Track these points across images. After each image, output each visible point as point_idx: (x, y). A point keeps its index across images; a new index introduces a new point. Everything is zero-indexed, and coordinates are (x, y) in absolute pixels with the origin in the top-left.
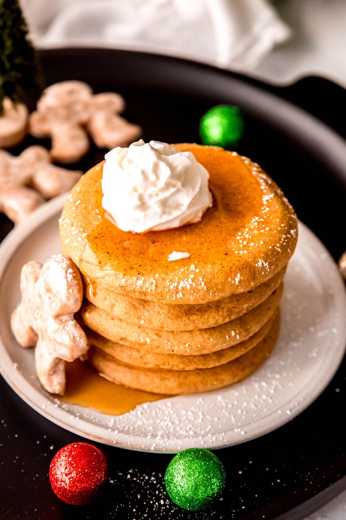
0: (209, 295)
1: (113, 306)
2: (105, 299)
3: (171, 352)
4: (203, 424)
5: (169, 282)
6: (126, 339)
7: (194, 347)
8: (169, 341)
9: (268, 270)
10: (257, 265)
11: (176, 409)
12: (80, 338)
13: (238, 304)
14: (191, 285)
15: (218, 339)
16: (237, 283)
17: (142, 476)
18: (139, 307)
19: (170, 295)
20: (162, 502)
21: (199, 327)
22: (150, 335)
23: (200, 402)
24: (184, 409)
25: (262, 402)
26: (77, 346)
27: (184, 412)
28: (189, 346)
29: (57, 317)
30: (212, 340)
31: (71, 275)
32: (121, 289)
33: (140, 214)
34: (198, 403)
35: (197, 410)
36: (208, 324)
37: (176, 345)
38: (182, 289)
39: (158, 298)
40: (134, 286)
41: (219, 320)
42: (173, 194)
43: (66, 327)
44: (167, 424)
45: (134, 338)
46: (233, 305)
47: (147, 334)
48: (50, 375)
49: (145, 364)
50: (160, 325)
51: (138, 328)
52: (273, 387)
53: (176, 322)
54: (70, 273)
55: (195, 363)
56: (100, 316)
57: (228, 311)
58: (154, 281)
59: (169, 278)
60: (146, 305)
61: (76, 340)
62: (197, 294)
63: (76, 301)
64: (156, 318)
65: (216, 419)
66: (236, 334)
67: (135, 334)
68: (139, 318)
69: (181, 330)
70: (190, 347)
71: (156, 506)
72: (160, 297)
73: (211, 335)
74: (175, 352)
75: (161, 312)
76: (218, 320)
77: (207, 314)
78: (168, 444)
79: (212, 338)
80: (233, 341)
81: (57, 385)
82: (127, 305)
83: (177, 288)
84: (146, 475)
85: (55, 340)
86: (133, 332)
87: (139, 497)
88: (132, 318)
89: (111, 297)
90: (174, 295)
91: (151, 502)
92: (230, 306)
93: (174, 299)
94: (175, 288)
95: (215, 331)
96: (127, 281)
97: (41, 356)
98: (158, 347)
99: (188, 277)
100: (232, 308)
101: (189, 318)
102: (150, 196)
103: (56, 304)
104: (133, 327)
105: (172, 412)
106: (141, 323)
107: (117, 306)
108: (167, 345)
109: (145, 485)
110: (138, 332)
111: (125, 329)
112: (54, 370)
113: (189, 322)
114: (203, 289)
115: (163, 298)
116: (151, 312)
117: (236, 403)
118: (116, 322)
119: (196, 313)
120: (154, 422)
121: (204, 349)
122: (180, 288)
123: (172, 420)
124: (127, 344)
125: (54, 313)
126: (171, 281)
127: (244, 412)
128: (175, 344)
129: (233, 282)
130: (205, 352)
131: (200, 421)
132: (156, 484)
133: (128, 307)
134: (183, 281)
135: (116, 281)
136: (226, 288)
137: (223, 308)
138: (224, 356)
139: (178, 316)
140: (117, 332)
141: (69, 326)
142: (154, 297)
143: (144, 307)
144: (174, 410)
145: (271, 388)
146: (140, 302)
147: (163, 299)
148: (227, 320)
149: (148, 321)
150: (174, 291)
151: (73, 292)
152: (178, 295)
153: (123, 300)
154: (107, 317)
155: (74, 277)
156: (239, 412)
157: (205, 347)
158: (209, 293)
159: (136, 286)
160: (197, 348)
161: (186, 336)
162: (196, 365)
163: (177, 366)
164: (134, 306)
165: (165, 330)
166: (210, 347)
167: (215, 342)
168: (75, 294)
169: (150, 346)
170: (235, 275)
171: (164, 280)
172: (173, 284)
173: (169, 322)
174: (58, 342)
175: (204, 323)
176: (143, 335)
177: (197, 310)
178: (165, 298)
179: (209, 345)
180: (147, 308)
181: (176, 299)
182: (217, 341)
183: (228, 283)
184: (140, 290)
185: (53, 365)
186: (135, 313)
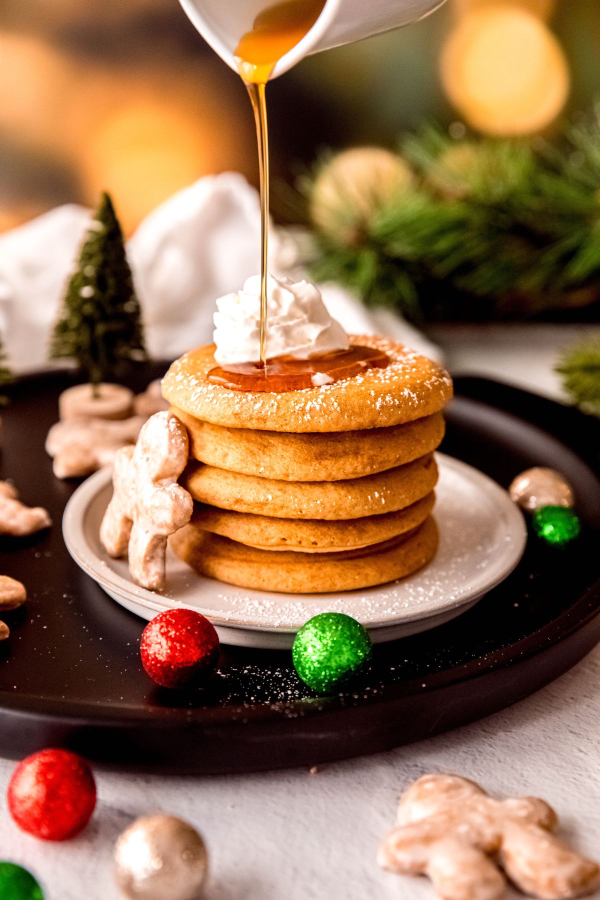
0: (344, 418)
1: (226, 455)
2: (216, 449)
3: (299, 513)
5: (294, 403)
6: (242, 500)
7: (328, 505)
8: (297, 497)
9: (417, 402)
10: (402, 393)
12: (184, 497)
13: (382, 452)
14: (321, 405)
15: (357, 499)
16: (378, 408)
17: (264, 671)
18: (258, 452)
19: (295, 418)
21: (333, 475)
22: (272, 491)
23: (338, 603)
26: (181, 506)
28: (322, 503)
29: (157, 480)
30: (350, 497)
31: (174, 425)
32: (235, 417)
34: (336, 603)
36: (344, 471)
37: (305, 502)
38: (310, 411)
39: (281, 423)
40: (251, 410)
41: (358, 468)
42: (298, 325)
43: (167, 489)
45: (252, 496)
46: (376, 452)
47: (268, 490)
48: (146, 562)
49: (267, 539)
50: (284, 471)
51: (257, 485)
53: (304, 467)
54: (173, 423)
55: (330, 536)
56: (210, 478)
57: (369, 459)
58: (276, 403)
59: (294, 400)
60: (266, 450)
61: (179, 499)
62: (328, 416)
63: (179, 455)
64: (279, 463)
66: (380, 496)
67: (253, 491)
68: (258, 466)
69: (310, 479)
70: (323, 505)
72: (282, 422)
73: (349, 492)
74: (304, 512)
75: (285, 456)
76: (356, 467)
77: (342, 459)
79: (350, 495)
80: (377, 505)
81: (155, 575)
82: (243, 450)
83: (303, 409)
84: (269, 670)
85: (153, 506)
86: (251, 489)
87: (259, 688)
88: (249, 466)
89: (223, 446)
90: (300, 417)
91: (275, 692)
92: (371, 452)
93: (300, 422)
94: (301, 409)
95: (353, 489)
96: (242, 406)
97: (136, 542)
98: (282, 507)
99: (317, 398)
100: (373, 455)
101: (320, 463)
103: (156, 464)
104: (251, 483)
106: (260, 471)
107: (230, 454)
108: (293, 501)
109: (267, 678)
110: (257, 489)
111: (241, 487)
112: (150, 555)
113: (321, 467)
114: (336, 410)
115: (287, 422)
116: (273, 456)
118: (230, 480)
119: (328, 457)
121: (340, 509)
122: (308, 408)
124: (243, 509)
125: (153, 475)
126: (296, 402)
128: (303, 501)
129: (373, 406)
130: (344, 516)
132: (282, 678)
133: (244, 453)
134: (311, 402)
135: (229, 409)
136: (365, 413)
137: (362, 455)
138: (367, 531)
139: (306, 459)
140: (231, 492)
141: (171, 488)
142: (275, 422)
143: (264, 453)
145: (429, 592)
146: (260, 448)
147: (287, 424)
148: (368, 471)
149: (269, 469)
150: (300, 412)
151: (176, 443)
152: (305, 416)
153: (238, 446)
154: (219, 477)
157: (342, 507)
158: (343, 416)
159: (253, 411)
160: (332, 506)
161: (317, 491)
162: (332, 540)
163: (307, 539)
164: (251, 452)
165: (291, 478)
166: (348, 508)
167: (354, 501)
168: (178, 446)
169: (271, 506)
170: (376, 398)
171: (287, 401)
172: (299, 405)
173: (295, 466)
174: (156, 508)
175: (339, 470)
176: (263, 491)
177: (331, 455)
178: (289, 422)
179: (347, 505)
180: (268, 453)
181: (303, 423)
182: (356, 500)
183: (366, 407)
184: (259, 415)
185: (150, 548)
186: (252, 459)
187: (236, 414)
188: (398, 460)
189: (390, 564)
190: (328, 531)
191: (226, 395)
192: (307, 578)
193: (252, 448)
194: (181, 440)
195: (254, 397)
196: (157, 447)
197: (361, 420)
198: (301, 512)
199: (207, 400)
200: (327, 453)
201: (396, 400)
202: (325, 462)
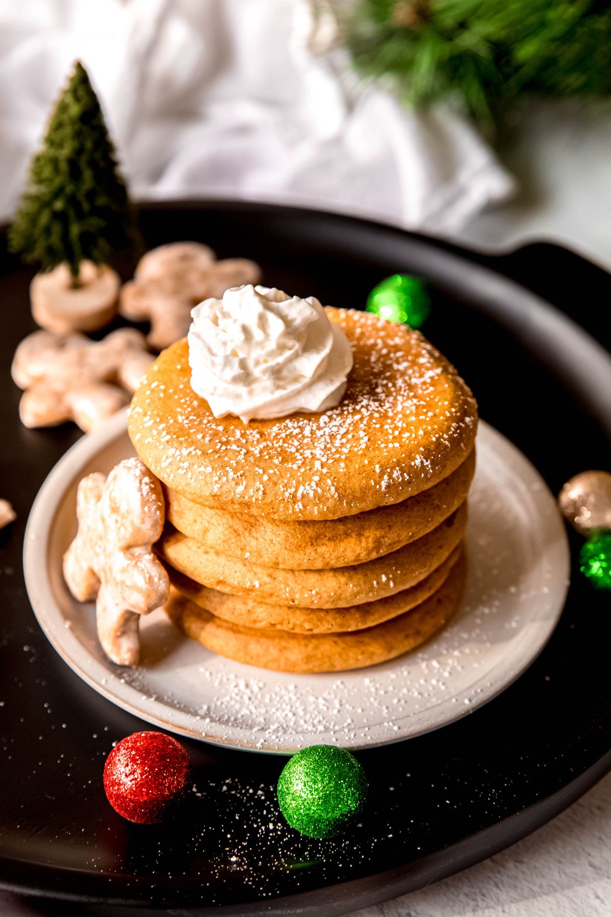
0: (343, 506)
1: (206, 531)
2: (195, 521)
3: (291, 603)
4: (339, 716)
5: (283, 487)
6: (225, 582)
7: (325, 596)
8: (288, 586)
9: (431, 471)
10: (413, 463)
11: (301, 695)
12: (160, 579)
13: (391, 532)
14: (315, 491)
15: (360, 586)
16: (383, 489)
17: (245, 788)
18: (243, 533)
19: (285, 506)
20: (271, 826)
21: (331, 565)
22: (260, 575)
23: (338, 687)
24: (313, 695)
25: (430, 688)
26: (155, 590)
27: (312, 699)
28: (317, 593)
29: (128, 548)
30: (351, 586)
31: (147, 487)
32: (214, 499)
33: (241, 389)
34: (334, 687)
35: (333, 696)
36: (344, 560)
37: (298, 592)
38: (303, 498)
39: (268, 511)
40: (232, 494)
41: (361, 555)
42: (290, 360)
43: (139, 564)
44: (286, 715)
45: (237, 580)
46: (383, 533)
47: (255, 574)
48: (118, 637)
49: (255, 622)
50: (274, 560)
51: (243, 566)
52: (448, 669)
53: (297, 556)
54: (146, 484)
55: (328, 622)
56: (189, 548)
57: (375, 542)
58: (261, 486)
59: (283, 482)
60: (253, 529)
62: (324, 505)
63: (155, 524)
64: (267, 549)
65: (360, 711)
66: (388, 579)
67: (238, 574)
68: (242, 549)
69: (304, 567)
70: (319, 596)
71: (262, 831)
72: (270, 510)
73: (351, 578)
74: (296, 602)
75: (274, 541)
76: (359, 554)
77: (343, 545)
78: (282, 740)
79: (352, 583)
80: (384, 589)
82: (226, 529)
83: (294, 496)
84: (251, 787)
85: (123, 583)
86: (236, 572)
87: (237, 818)
88: (233, 549)
89: (203, 519)
90: (291, 507)
91: (255, 826)
93: (290, 512)
94: (291, 496)
95: (356, 574)
96: (221, 487)
97: (105, 610)
98: (271, 595)
99: (311, 480)
100: (380, 537)
101: (316, 550)
102: (257, 363)
103: (126, 529)
104: (236, 563)
105: (294, 698)
106: (246, 557)
107: (211, 531)
108: (284, 591)
109: (248, 801)
110: (242, 572)
111: (224, 566)
112: (122, 630)
113: (317, 556)
114: (333, 496)
115: (275, 510)
116: (261, 540)
117: (391, 688)
118: (212, 556)
119: (327, 543)
120: (267, 711)
121: (339, 599)
122: (299, 495)
123: (294, 709)
124: (227, 590)
125: (123, 543)
126: (285, 486)
127: (403, 702)
128: (296, 591)
129: (378, 486)
130: (342, 604)
131: (335, 712)
132: (265, 801)
133: (227, 532)
134: (304, 486)
135: (206, 488)
136: (368, 496)
137: (367, 538)
138: (372, 614)
139: (300, 546)
140: (212, 572)
141: (144, 562)
142: (261, 509)
143: (250, 533)
144: (298, 695)
145: (444, 670)
146: (246, 526)
147: (274, 513)
148: (374, 556)
149: (256, 554)
150: (290, 500)
151: (150, 511)
152: (297, 505)
153: (221, 523)
154: (199, 550)
155: (151, 489)
156: (395, 701)
157: (341, 597)
158: (342, 504)
159: (235, 495)
160: (330, 596)
161: (313, 578)
162: (330, 626)
163: (302, 626)
164: (235, 531)
165: (281, 566)
166: (349, 598)
167: (356, 589)
168: (152, 514)
169: (259, 593)
170: (381, 477)
171: (275, 484)
172: (289, 491)
173: (286, 554)
174: (127, 586)
175: (338, 558)
176: (250, 575)
177: (329, 539)
178: (277, 511)
179: (348, 594)
180: (255, 535)
181: (294, 513)
182: (359, 588)
183: (370, 489)
184: (241, 499)
185: (122, 622)
186: (237, 541)
187: (215, 496)
188: (411, 537)
189: (401, 636)
190: (325, 616)
191: (202, 469)
192: (302, 659)
193: (237, 527)
194: (155, 507)
195: (235, 476)
196: (128, 512)
197: (362, 506)
198: (293, 602)
199: (181, 472)
200: (325, 536)
201: (405, 474)
202: (322, 549)
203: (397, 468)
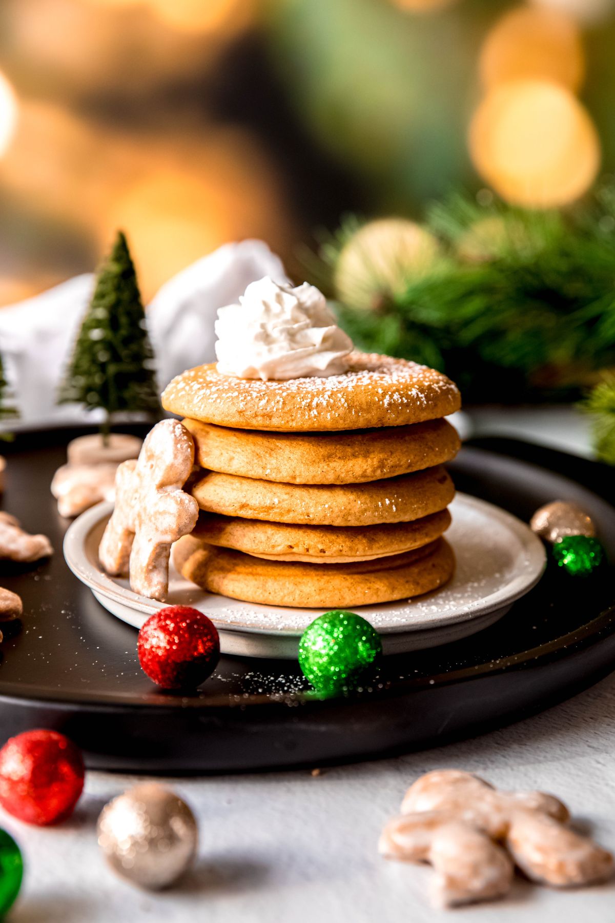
0: (352, 414)
1: (232, 459)
2: (222, 454)
3: (306, 517)
6: (248, 505)
7: (336, 510)
8: (304, 501)
9: (425, 403)
10: (410, 393)
13: (393, 457)
14: (328, 402)
16: (386, 405)
18: (264, 455)
19: (302, 413)
21: (342, 478)
22: (279, 494)
26: (186, 510)
28: (330, 507)
29: (162, 486)
30: (359, 502)
31: (180, 430)
33: (262, 347)
36: (353, 473)
37: (312, 506)
38: (317, 406)
40: (256, 407)
41: (368, 471)
43: (171, 495)
45: (258, 500)
46: (386, 456)
47: (275, 493)
48: (149, 571)
49: (273, 547)
50: (291, 473)
51: (262, 487)
53: (311, 469)
55: (339, 544)
56: (216, 485)
57: (379, 462)
58: (281, 399)
60: (273, 452)
62: (335, 412)
63: (185, 460)
64: (285, 465)
66: (391, 504)
67: (259, 495)
68: (264, 468)
70: (331, 510)
72: (288, 418)
73: (358, 497)
74: (311, 516)
75: (292, 457)
76: (366, 470)
79: (360, 500)
80: (387, 511)
81: (157, 584)
82: (249, 453)
83: (310, 405)
85: (157, 512)
86: (257, 494)
88: (255, 469)
89: (229, 450)
90: (307, 413)
93: (307, 417)
95: (363, 494)
96: (246, 404)
98: (289, 511)
99: (324, 394)
100: (384, 459)
101: (328, 465)
103: (160, 471)
104: (258, 486)
106: (267, 474)
107: (236, 458)
108: (300, 505)
109: (270, 683)
111: (247, 491)
112: (154, 564)
113: (329, 468)
114: (343, 406)
115: (293, 417)
116: (280, 458)
119: (337, 460)
121: (349, 514)
122: (314, 403)
124: (249, 513)
125: (158, 481)
126: (302, 398)
128: (310, 505)
129: (381, 403)
130: (353, 522)
133: (250, 456)
134: (318, 398)
135: (233, 406)
136: (372, 409)
137: (372, 459)
139: (314, 461)
140: (236, 497)
141: (176, 492)
142: (281, 418)
143: (270, 455)
146: (266, 450)
147: (293, 420)
148: (378, 475)
149: (275, 471)
150: (306, 407)
151: (182, 448)
152: (312, 412)
153: (244, 449)
157: (350, 512)
158: (350, 412)
159: (258, 408)
160: (341, 511)
161: (325, 495)
162: (341, 548)
163: (315, 547)
164: (257, 455)
165: (298, 481)
166: (357, 514)
167: (364, 507)
168: (184, 451)
169: (277, 510)
170: (384, 395)
171: (293, 398)
172: (305, 401)
173: (302, 468)
174: (160, 513)
175: (348, 472)
176: (269, 495)
177: (339, 458)
178: (295, 418)
179: (356, 510)
180: (275, 456)
181: (309, 419)
182: (366, 505)
183: (374, 404)
184: (265, 411)
185: (153, 556)
186: (258, 461)
187: (241, 412)
188: (410, 466)
189: (402, 581)
190: (336, 539)
191: (230, 394)
192: (315, 590)
193: (258, 451)
194: (187, 445)
195: (259, 395)
196: (162, 453)
197: (369, 416)
198: (308, 516)
199: (211, 401)
200: (336, 456)
201: (404, 399)
202: (332, 465)
203: (397, 393)
